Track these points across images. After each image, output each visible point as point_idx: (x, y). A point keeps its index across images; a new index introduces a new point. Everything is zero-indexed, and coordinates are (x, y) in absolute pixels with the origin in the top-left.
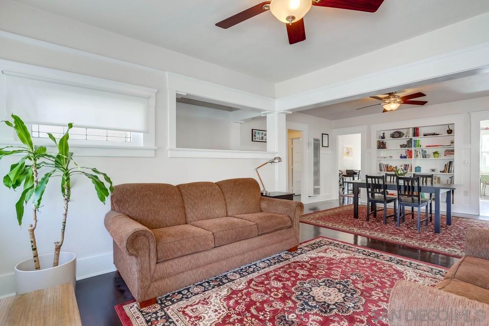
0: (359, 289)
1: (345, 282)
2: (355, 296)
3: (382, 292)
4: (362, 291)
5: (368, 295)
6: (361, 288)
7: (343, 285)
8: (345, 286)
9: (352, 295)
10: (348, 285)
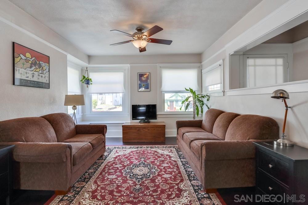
0: (130, 180)
1: (140, 181)
2: (129, 175)
3: (117, 184)
4: (127, 180)
5: (124, 178)
6: (128, 181)
7: (139, 178)
8: (137, 178)
9: (130, 175)
10: (136, 180)
